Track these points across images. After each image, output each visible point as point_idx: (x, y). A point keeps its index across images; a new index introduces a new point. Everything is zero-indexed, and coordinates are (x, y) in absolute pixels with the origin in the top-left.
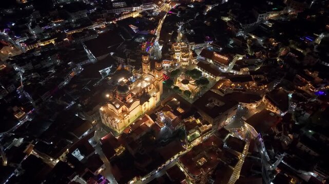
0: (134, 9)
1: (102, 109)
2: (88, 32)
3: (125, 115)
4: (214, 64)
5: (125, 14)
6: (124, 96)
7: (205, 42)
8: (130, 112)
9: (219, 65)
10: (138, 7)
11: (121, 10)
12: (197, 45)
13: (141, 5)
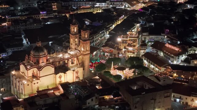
0: (98, 5)
1: (13, 72)
2: (31, 20)
3: (34, 80)
4: (165, 56)
5: (84, 9)
6: (38, 57)
7: (162, 34)
8: (41, 77)
9: (168, 57)
10: (103, 4)
11: (80, 4)
12: (151, 37)
13: (107, 2)
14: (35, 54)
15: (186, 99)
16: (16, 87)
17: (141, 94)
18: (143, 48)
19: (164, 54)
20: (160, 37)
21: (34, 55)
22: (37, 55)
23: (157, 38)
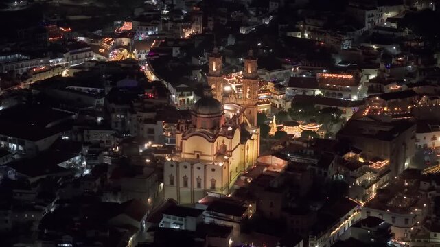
0: (51, 63)
3: (226, 157)
6: (217, 115)
7: (286, 66)
8: (232, 151)
9: (337, 92)
10: (60, 60)
11: (22, 67)
12: (272, 74)
13: (64, 55)
14: (212, 112)
15: (425, 138)
16: (186, 184)
17: (394, 137)
18: (281, 92)
19: (326, 91)
20: (284, 71)
21: (211, 114)
22: (215, 112)
23: (280, 74)
